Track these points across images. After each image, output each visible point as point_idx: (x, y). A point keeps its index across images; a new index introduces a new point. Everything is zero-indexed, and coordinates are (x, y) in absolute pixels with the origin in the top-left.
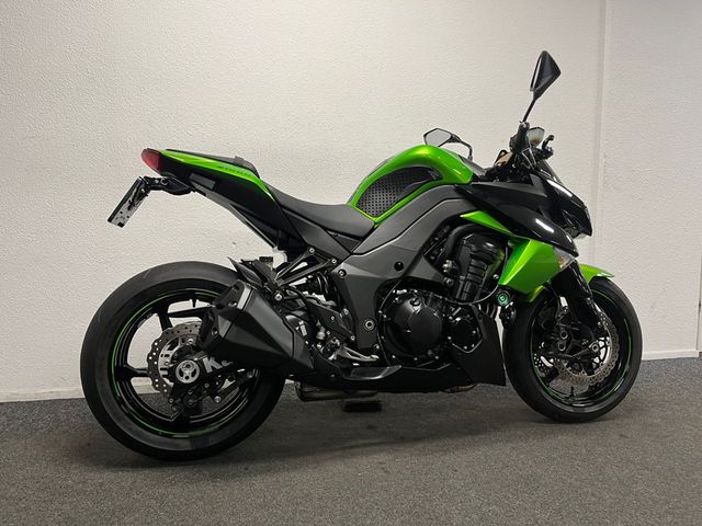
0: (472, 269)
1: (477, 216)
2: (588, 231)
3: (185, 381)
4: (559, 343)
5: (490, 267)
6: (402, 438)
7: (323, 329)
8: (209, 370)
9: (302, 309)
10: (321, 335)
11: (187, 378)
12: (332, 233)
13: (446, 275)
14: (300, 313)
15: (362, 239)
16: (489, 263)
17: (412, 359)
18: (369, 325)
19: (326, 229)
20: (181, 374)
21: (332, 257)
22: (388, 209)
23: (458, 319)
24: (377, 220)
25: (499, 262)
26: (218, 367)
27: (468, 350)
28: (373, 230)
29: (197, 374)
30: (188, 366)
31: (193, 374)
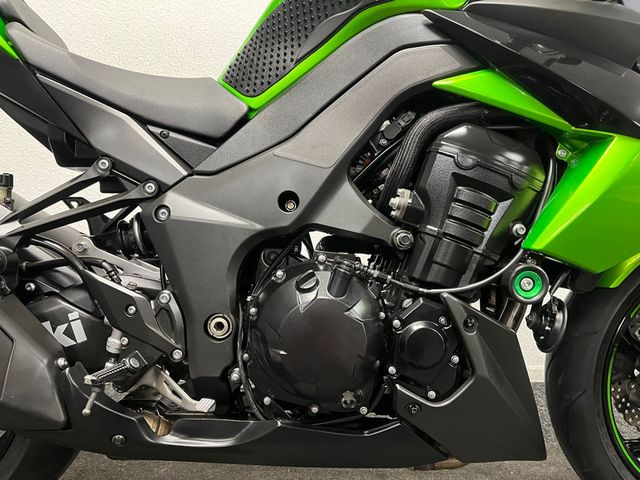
0: (458, 210)
5: (504, 205)
7: (116, 333)
10: (113, 343)
12: (157, 130)
13: (396, 222)
15: (218, 141)
16: (501, 196)
17: (307, 409)
18: (219, 326)
19: (143, 122)
21: (146, 178)
23: (417, 326)
25: (530, 195)
27: (439, 399)
28: (244, 120)
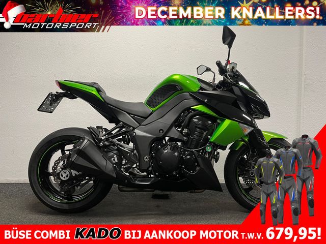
1: (199, 107)
2: (268, 114)
3: (63, 179)
4: (251, 172)
5: (206, 132)
6: (169, 213)
7: (125, 160)
8: (74, 175)
9: (116, 150)
10: (124, 162)
11: (64, 178)
12: (132, 116)
13: (184, 136)
14: (115, 152)
15: (146, 118)
16: (205, 130)
17: (166, 175)
18: (146, 158)
19: (129, 114)
20: (62, 176)
21: (130, 126)
22: (159, 104)
23: (188, 157)
24: (154, 109)
25: (211, 130)
26: (77, 174)
27: (193, 172)
28: (151, 113)
29: (68, 177)
30: (65, 173)
31: (67, 176)
